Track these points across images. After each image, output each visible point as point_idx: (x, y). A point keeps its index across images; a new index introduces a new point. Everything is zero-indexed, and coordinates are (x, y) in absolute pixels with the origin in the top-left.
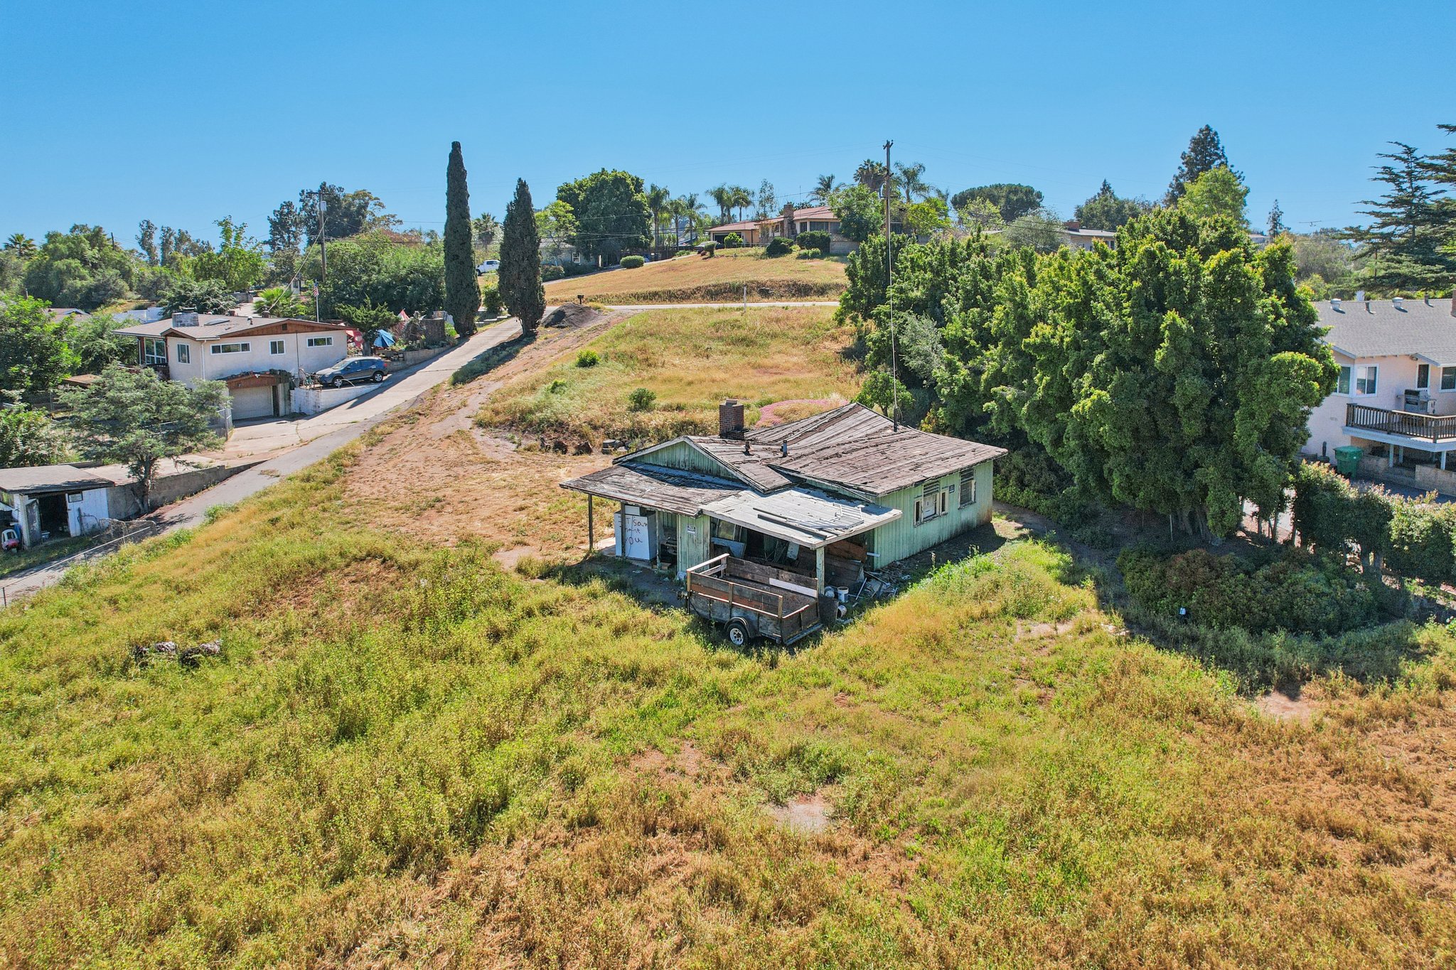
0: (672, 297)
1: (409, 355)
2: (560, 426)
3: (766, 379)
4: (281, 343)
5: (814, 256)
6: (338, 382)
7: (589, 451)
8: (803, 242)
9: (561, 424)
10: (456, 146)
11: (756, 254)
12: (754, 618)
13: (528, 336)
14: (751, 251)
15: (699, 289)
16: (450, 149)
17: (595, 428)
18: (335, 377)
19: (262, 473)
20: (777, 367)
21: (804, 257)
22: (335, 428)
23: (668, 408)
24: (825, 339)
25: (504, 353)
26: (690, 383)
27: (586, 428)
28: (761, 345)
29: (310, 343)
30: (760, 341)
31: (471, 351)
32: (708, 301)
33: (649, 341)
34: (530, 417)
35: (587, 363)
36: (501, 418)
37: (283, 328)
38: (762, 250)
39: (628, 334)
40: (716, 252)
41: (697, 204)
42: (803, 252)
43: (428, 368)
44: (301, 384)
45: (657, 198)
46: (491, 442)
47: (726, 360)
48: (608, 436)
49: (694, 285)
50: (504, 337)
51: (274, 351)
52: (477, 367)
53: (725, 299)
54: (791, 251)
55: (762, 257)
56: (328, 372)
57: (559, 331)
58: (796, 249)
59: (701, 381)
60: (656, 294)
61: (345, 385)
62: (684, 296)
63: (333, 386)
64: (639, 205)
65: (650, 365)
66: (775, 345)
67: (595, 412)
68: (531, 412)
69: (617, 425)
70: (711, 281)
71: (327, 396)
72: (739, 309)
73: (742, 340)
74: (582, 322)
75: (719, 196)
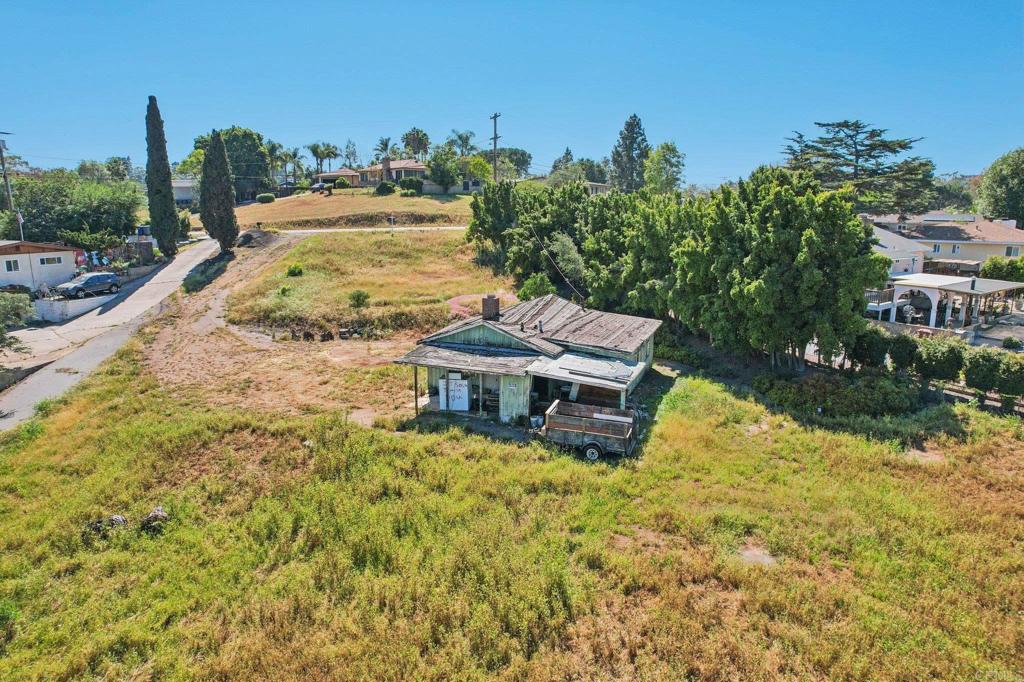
0: (320, 224)
1: (133, 271)
2: (300, 320)
3: (433, 282)
4: (16, 262)
5: (412, 195)
6: (81, 294)
7: (332, 338)
8: (404, 185)
9: (300, 319)
10: (152, 99)
11: (368, 194)
12: (602, 440)
13: (226, 255)
14: (365, 190)
15: (341, 218)
16: (147, 102)
17: (329, 321)
18: (78, 290)
19: (58, 371)
20: (436, 273)
21: (405, 195)
22: (101, 331)
23: (378, 304)
24: (457, 253)
25: (215, 268)
26: (382, 286)
27: (323, 322)
28: (416, 258)
29: (42, 261)
30: (414, 254)
31: (183, 266)
32: (350, 227)
33: (328, 256)
34: (273, 315)
35: (295, 273)
36: (246, 317)
37: (17, 249)
38: (372, 190)
39: (310, 251)
40: (333, 191)
41: (299, 155)
42: (403, 192)
43: (152, 281)
44: (44, 296)
45: (273, 149)
46: (249, 335)
47: (397, 268)
48: (341, 326)
49: (337, 215)
50: (206, 255)
51: (9, 268)
52: (199, 277)
53: (363, 225)
54: (394, 191)
55: (374, 195)
56: (70, 285)
57: (251, 250)
58: (398, 189)
59: (389, 284)
60: (308, 221)
61: (88, 296)
62: (331, 223)
63: (76, 297)
64: (262, 155)
65: (342, 274)
66: (425, 258)
67: (324, 309)
68: (273, 311)
69: (347, 318)
70: (349, 211)
71: (73, 306)
72: (387, 232)
73: (401, 254)
74: (267, 242)
75: (315, 150)
